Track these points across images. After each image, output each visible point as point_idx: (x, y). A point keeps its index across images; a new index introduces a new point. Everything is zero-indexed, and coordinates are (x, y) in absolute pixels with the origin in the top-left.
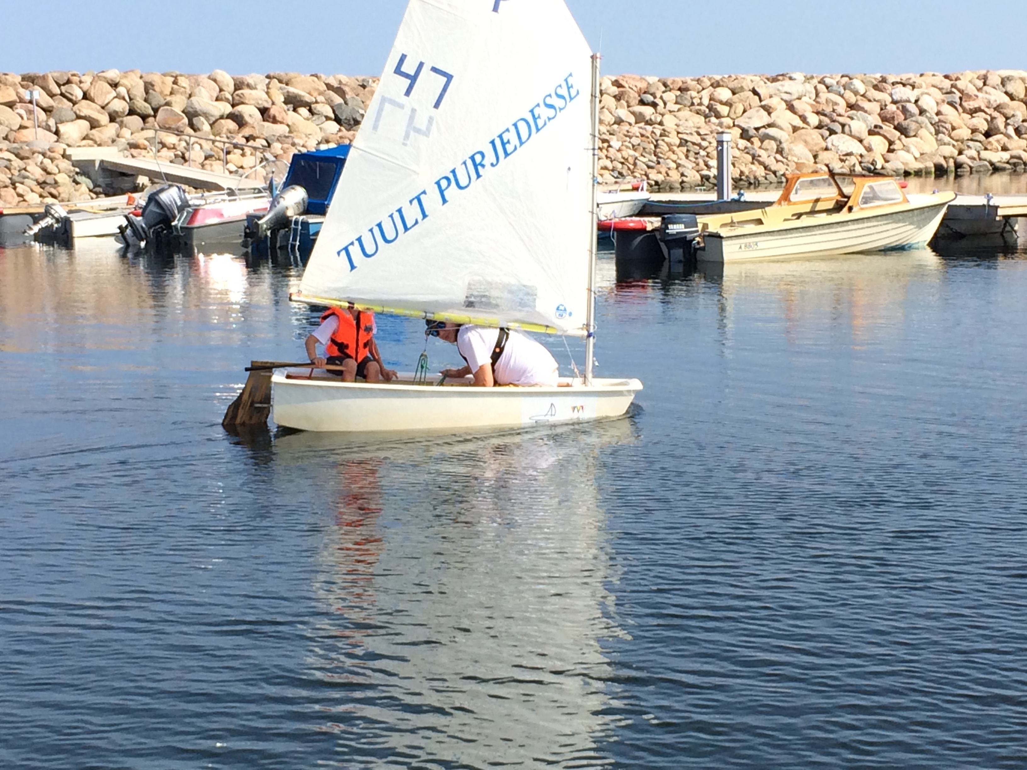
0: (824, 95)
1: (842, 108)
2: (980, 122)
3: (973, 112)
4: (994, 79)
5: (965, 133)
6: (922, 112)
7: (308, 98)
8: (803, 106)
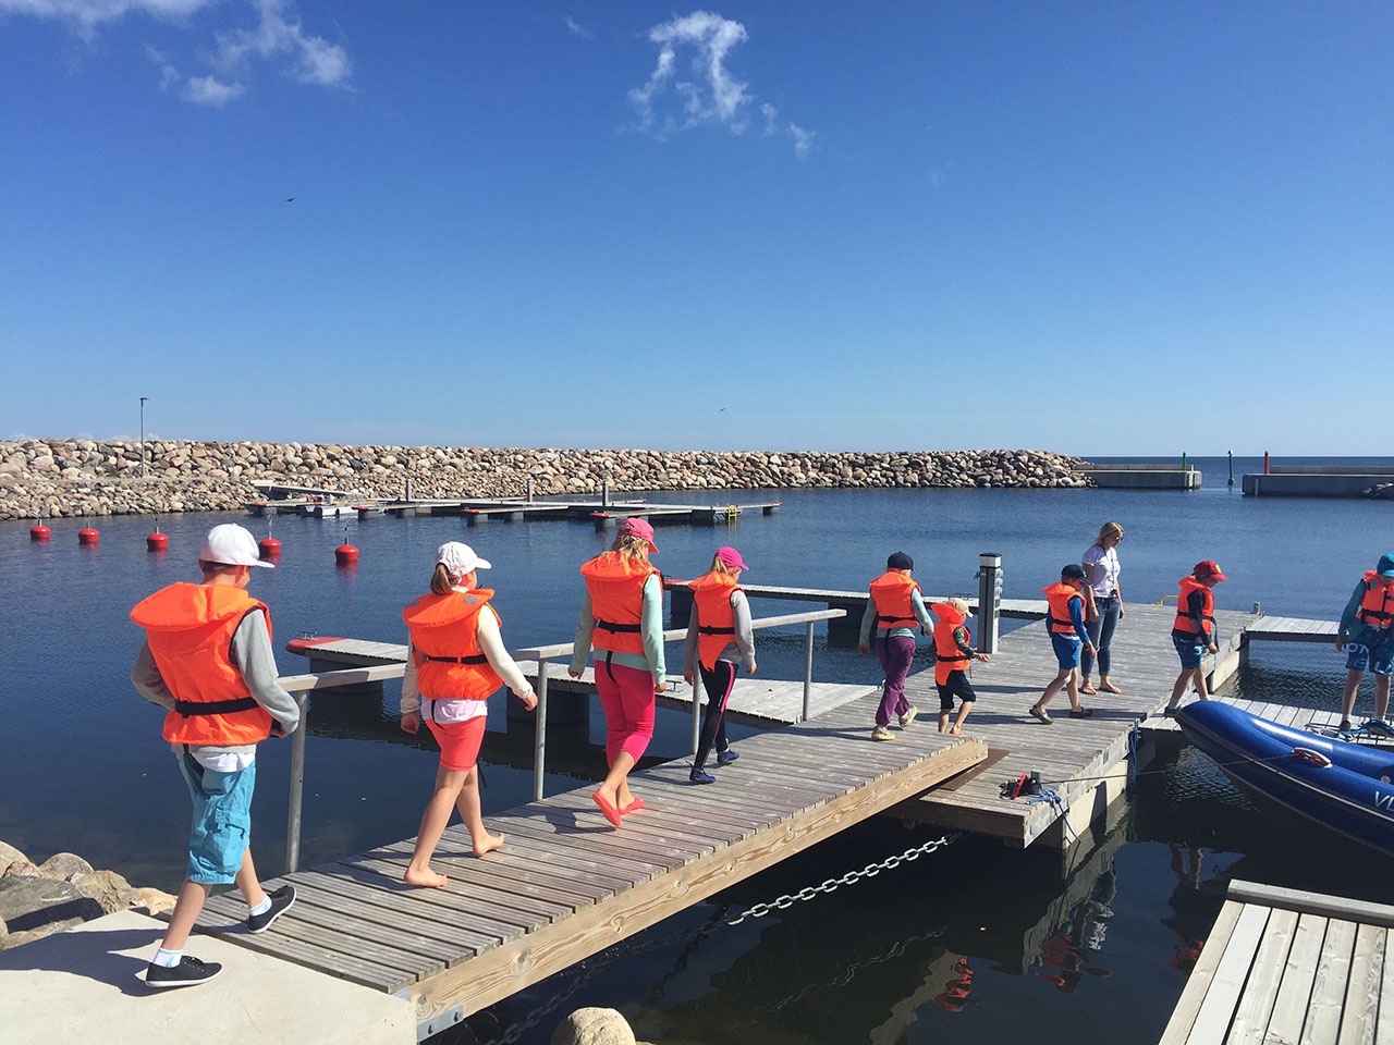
0: (564, 460)
1: (573, 466)
2: (630, 472)
3: (627, 468)
4: (634, 454)
5: (625, 478)
6: (606, 468)
7: (338, 456)
8: (556, 463)
